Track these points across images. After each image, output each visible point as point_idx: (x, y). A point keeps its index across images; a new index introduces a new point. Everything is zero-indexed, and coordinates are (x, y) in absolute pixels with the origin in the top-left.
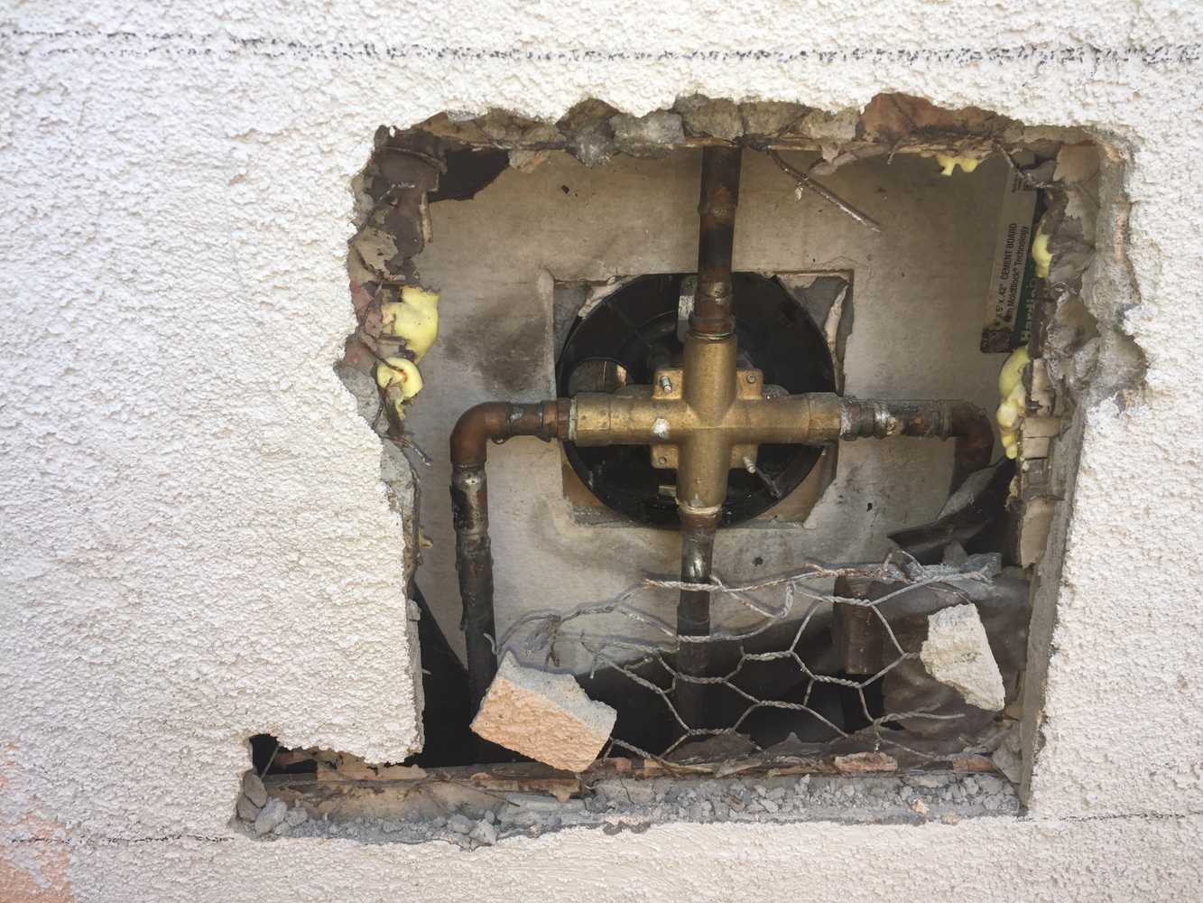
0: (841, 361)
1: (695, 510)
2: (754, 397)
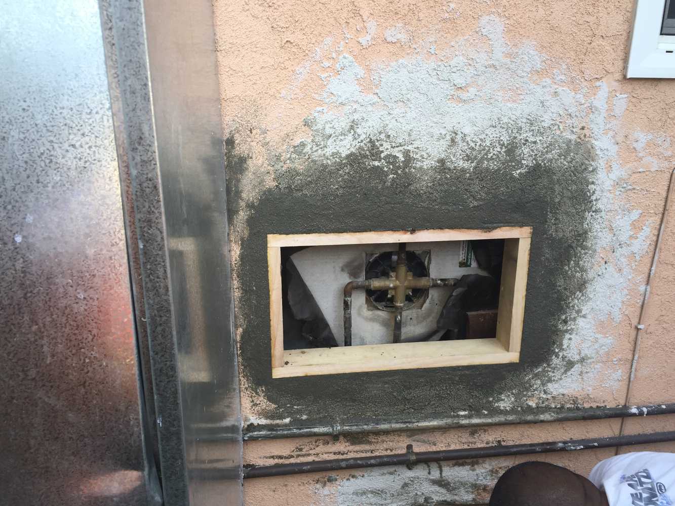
0: (429, 270)
1: (398, 304)
2: (411, 278)
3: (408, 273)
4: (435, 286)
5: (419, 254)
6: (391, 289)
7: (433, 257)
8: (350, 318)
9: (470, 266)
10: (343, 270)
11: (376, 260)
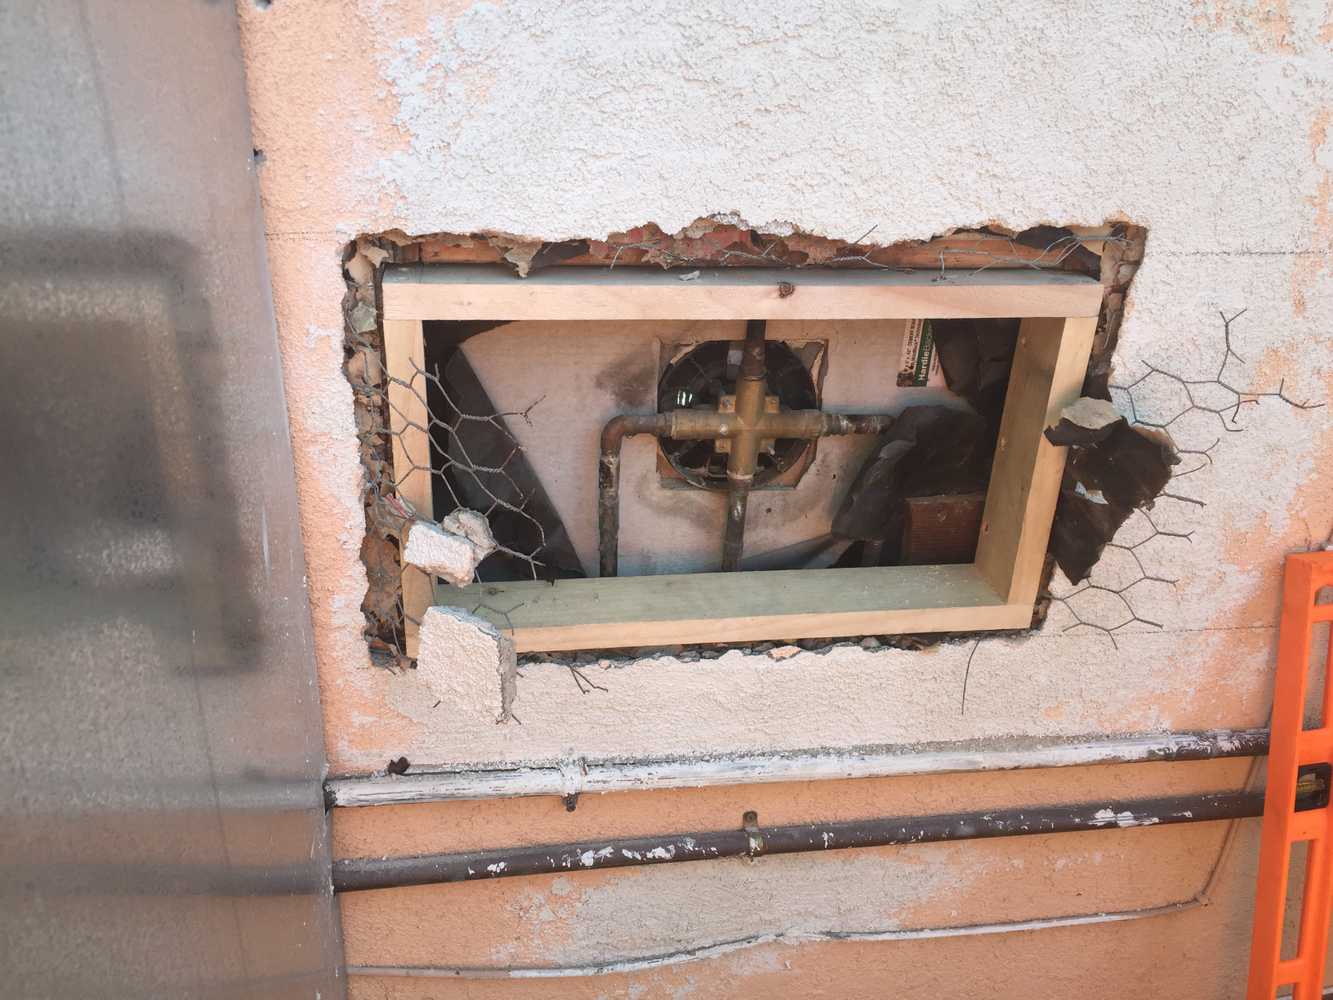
0: (820, 391)
1: (739, 477)
2: (774, 411)
3: (768, 399)
4: (834, 431)
5: (797, 349)
6: (722, 437)
7: (832, 359)
8: (615, 508)
9: (924, 383)
10: (599, 384)
11: (686, 361)
